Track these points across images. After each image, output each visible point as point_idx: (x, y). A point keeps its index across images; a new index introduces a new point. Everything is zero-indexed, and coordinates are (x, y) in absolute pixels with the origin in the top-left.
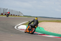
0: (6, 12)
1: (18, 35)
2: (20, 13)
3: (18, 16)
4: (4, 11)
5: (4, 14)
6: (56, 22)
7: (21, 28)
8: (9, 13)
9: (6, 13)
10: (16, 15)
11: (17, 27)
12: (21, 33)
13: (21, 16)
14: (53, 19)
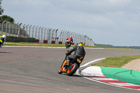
0: (54, 37)
2: (86, 39)
4: (49, 34)
5: (50, 41)
7: (89, 73)
8: (72, 40)
9: (54, 40)
11: (80, 71)
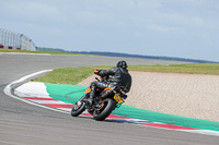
1: (15, 115)
2: (23, 40)
3: (15, 49)
6: (153, 71)
7: (27, 92)
10: (10, 48)
12: (27, 110)
13: (25, 51)
14: (143, 60)
